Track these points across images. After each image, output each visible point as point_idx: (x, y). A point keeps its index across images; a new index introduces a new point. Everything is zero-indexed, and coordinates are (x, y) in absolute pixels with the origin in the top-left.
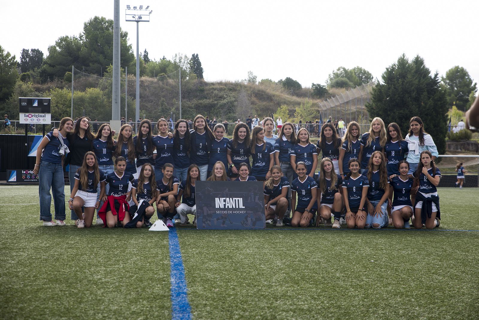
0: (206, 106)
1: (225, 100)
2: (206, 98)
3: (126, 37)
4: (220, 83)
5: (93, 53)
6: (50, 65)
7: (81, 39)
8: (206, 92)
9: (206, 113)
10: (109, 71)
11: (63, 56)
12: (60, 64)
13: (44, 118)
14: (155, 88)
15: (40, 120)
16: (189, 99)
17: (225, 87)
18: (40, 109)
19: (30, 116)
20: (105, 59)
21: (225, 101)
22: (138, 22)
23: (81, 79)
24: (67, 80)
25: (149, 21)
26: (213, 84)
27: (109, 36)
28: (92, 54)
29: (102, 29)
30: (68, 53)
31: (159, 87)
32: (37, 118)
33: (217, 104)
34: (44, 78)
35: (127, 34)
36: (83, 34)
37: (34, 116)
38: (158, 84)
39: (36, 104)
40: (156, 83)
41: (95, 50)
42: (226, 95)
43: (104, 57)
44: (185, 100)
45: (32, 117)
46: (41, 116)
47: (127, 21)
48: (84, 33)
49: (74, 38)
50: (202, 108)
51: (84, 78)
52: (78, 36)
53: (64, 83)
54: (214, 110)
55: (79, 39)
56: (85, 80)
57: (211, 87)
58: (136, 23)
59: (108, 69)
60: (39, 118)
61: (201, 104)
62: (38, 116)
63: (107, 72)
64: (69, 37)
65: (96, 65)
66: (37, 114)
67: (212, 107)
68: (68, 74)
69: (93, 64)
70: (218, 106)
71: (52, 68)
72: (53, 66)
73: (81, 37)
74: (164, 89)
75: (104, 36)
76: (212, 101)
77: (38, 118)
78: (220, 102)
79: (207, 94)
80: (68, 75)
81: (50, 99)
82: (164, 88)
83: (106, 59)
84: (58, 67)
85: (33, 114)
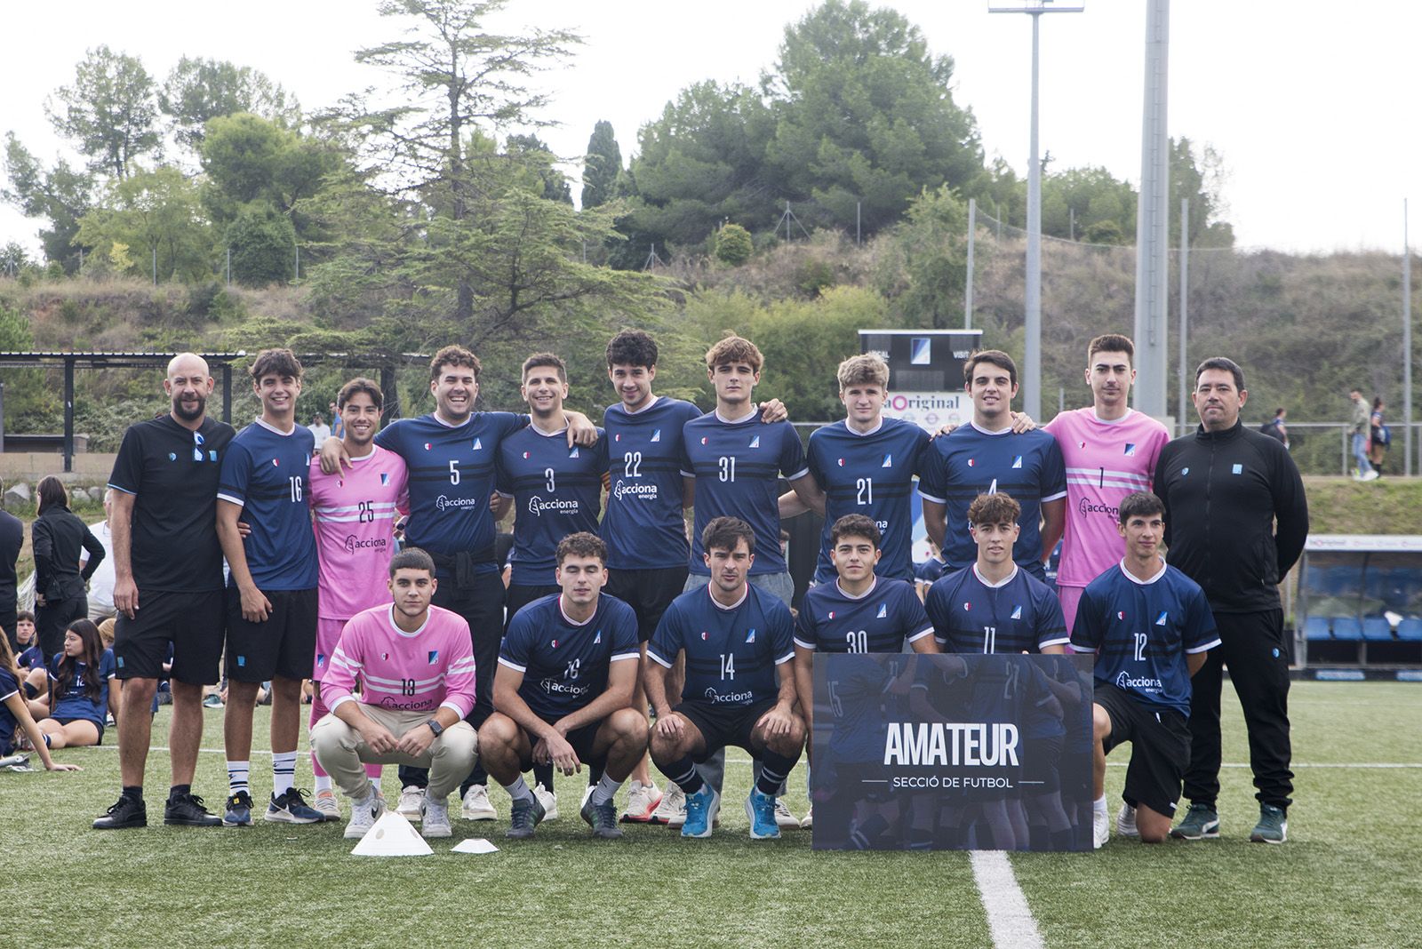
0: (1297, 352)
1: (1377, 326)
2: (1292, 319)
3: (948, 77)
4: (1343, 258)
5: (826, 147)
6: (648, 200)
7: (766, 93)
8: (1288, 297)
9: (1298, 381)
10: (914, 216)
11: (699, 158)
12: (686, 194)
13: (954, 410)
14: (1078, 282)
15: (937, 418)
16: (1222, 325)
17: (1370, 275)
18: (939, 375)
19: (900, 403)
20: (873, 166)
21: (1379, 331)
22: (1036, 13)
23: (780, 251)
24: (724, 258)
25: (1080, 10)
26: (1313, 261)
27: (887, 76)
28: (821, 150)
29: (852, 46)
30: (717, 147)
31: (1093, 278)
32: (925, 413)
33: (1344, 346)
34: (624, 251)
35: (950, 63)
36: (772, 71)
37: (914, 405)
38: (1088, 264)
39: (923, 357)
40: (1077, 261)
41: (831, 133)
42: (1381, 306)
43: (869, 162)
44: (1205, 330)
45: (908, 409)
46: (941, 404)
47: (992, 11)
48: (778, 68)
49: (738, 86)
50: (1278, 364)
51: (791, 247)
52: (754, 83)
53: (712, 268)
54: (1331, 367)
55: (760, 91)
56: (795, 253)
57: (1309, 274)
58: (1030, 17)
59: (915, 206)
60: (935, 410)
61: (1275, 344)
62: (929, 405)
63: (910, 221)
64: (719, 84)
65: (836, 195)
66: (925, 396)
67: (1322, 355)
68: (729, 231)
69: (825, 189)
70: (1350, 351)
71: (655, 209)
72: (660, 203)
73: (766, 80)
74: (1114, 287)
75: (865, 77)
76: (1322, 333)
77: (931, 410)
78: (1356, 337)
79: (1295, 302)
80: (728, 236)
81: (976, 336)
82: (1113, 282)
83: (879, 170)
84: (678, 204)
85: (910, 396)
